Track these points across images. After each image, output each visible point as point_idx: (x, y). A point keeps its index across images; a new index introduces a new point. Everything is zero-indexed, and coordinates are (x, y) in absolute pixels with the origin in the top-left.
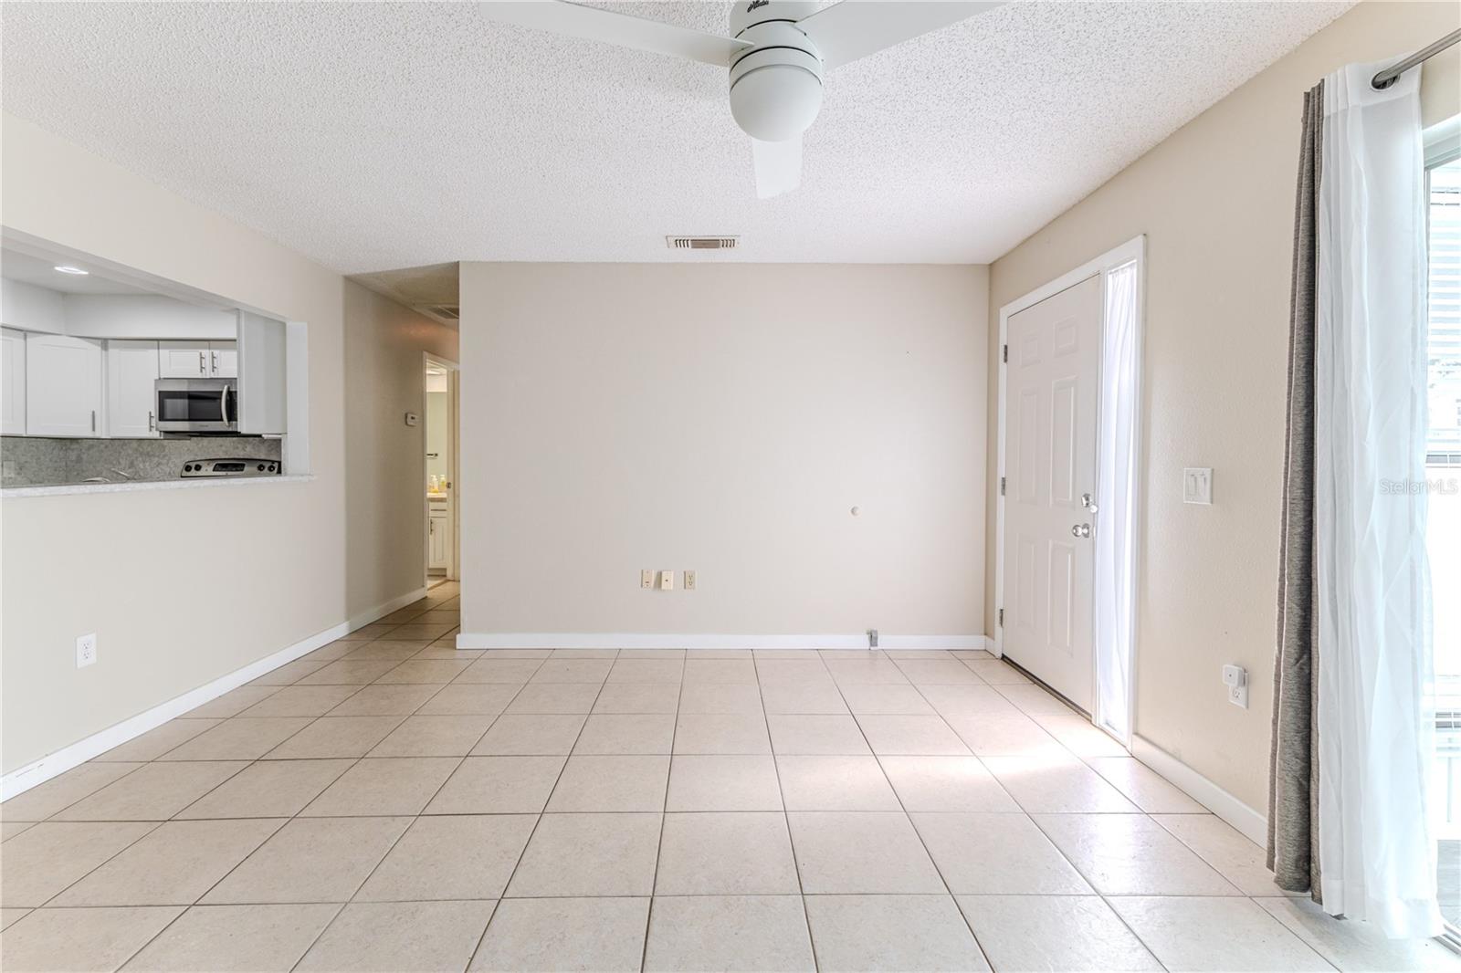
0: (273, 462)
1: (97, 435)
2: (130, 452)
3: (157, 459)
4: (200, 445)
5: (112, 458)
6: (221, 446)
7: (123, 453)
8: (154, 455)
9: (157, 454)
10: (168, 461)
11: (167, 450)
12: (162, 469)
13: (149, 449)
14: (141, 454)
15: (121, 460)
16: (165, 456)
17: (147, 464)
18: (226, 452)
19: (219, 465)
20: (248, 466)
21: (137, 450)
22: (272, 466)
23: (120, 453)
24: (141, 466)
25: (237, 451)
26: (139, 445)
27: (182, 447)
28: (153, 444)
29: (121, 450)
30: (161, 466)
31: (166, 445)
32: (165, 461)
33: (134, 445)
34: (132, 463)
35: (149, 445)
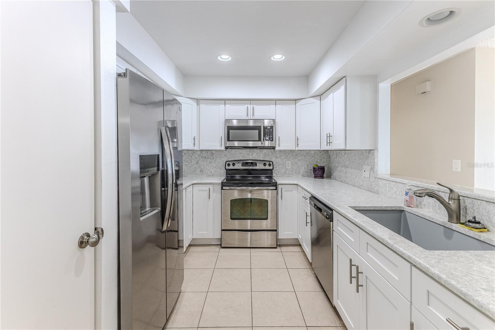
0: (270, 161)
2: (197, 156)
3: (209, 160)
4: (231, 153)
5: (188, 159)
6: (241, 153)
7: (193, 157)
8: (208, 158)
9: (210, 157)
10: (215, 161)
11: (214, 156)
12: (212, 165)
13: (206, 155)
14: (202, 157)
15: (192, 160)
16: (213, 158)
17: (205, 162)
18: (243, 157)
19: (244, 163)
20: (259, 164)
21: (200, 155)
22: (270, 164)
23: (192, 157)
24: (202, 163)
25: (248, 156)
26: (201, 153)
27: (222, 154)
28: (208, 153)
29: (192, 156)
30: (211, 163)
31: (214, 153)
32: (214, 161)
33: (199, 153)
34: (197, 162)
35: (206, 153)
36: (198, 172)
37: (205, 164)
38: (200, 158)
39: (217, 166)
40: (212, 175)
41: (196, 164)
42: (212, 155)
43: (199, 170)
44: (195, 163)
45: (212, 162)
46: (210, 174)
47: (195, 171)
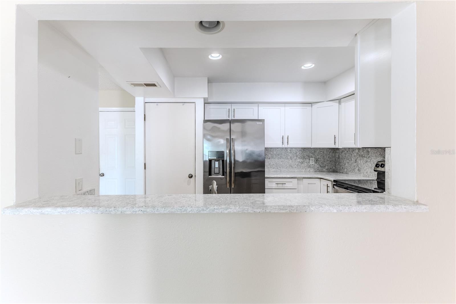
1: (337, 146)
2: (355, 155)
3: (365, 159)
8: (364, 157)
9: (366, 156)
11: (370, 154)
13: (363, 153)
14: (359, 155)
15: (352, 158)
16: (369, 157)
17: (362, 161)
21: (358, 153)
23: (352, 155)
24: (359, 162)
26: (359, 151)
27: (377, 152)
28: (364, 151)
29: (352, 153)
30: (367, 163)
31: (370, 151)
32: (369, 160)
33: (357, 151)
34: (356, 160)
35: (362, 151)
36: (356, 170)
37: (362, 163)
38: (358, 156)
39: (372, 166)
40: (368, 175)
41: (355, 163)
42: (368, 154)
43: (357, 169)
44: (354, 161)
45: (367, 161)
46: (366, 175)
47: (354, 170)
